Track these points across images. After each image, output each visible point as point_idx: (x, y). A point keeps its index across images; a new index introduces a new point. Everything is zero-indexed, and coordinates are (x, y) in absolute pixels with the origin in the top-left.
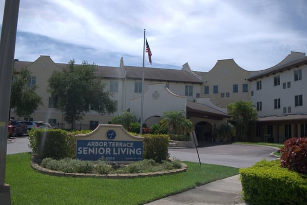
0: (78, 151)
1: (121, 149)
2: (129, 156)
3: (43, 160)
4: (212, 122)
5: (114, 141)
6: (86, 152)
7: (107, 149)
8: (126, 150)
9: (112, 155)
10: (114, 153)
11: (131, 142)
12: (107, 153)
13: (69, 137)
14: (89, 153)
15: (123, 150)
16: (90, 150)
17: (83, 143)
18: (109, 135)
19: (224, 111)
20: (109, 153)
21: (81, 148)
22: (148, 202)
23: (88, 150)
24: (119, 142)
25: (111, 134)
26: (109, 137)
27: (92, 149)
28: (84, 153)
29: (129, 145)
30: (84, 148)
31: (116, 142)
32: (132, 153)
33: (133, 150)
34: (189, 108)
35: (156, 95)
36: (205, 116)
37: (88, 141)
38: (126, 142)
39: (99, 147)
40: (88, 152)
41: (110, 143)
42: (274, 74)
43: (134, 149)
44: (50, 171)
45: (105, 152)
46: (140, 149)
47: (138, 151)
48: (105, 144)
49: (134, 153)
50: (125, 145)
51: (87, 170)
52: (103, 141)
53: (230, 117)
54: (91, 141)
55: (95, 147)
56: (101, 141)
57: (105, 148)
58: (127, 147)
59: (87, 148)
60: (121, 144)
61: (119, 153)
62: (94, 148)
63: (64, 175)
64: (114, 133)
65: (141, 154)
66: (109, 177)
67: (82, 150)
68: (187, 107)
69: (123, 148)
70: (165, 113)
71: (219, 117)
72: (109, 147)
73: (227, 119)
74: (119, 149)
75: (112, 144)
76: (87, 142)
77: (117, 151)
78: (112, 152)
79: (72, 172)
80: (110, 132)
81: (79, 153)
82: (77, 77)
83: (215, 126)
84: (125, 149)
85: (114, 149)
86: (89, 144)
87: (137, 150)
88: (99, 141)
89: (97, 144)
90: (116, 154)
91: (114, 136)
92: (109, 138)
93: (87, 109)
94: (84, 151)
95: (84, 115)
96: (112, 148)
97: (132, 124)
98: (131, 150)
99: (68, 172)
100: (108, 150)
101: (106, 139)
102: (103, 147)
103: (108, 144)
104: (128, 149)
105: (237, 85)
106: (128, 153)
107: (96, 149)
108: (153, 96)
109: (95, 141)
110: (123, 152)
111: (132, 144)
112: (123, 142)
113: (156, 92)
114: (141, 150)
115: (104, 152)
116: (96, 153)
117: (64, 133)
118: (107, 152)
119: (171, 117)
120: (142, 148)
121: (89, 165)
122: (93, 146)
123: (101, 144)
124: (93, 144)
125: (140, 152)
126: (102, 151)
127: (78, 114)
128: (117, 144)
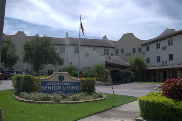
0: (41, 88)
2: (72, 90)
3: (21, 94)
4: (120, 70)
6: (46, 88)
7: (59, 86)
9: (62, 90)
10: (63, 89)
11: (73, 82)
12: (59, 89)
13: (36, 80)
14: (48, 89)
16: (49, 87)
17: (44, 83)
18: (60, 78)
19: (128, 64)
20: (60, 89)
21: (43, 86)
22: (84, 118)
23: (47, 87)
24: (66, 82)
25: (61, 78)
26: (60, 79)
27: (50, 87)
30: (45, 86)
31: (64, 82)
32: (73, 89)
34: (107, 62)
35: (87, 55)
36: (117, 67)
37: (47, 82)
38: (70, 82)
39: (54, 86)
40: (47, 88)
41: (61, 83)
42: (157, 41)
43: (75, 87)
44: (25, 100)
46: (78, 86)
47: (77, 87)
48: (58, 84)
49: (75, 89)
50: (69, 84)
51: (47, 99)
52: (57, 82)
53: (131, 67)
54: (49, 82)
55: (52, 86)
57: (58, 86)
58: (71, 86)
59: (47, 86)
60: (67, 84)
61: (66, 89)
62: (51, 86)
63: (34, 102)
64: (63, 77)
65: (79, 89)
66: (60, 103)
67: (44, 87)
69: (69, 86)
71: (125, 67)
72: (60, 86)
73: (129, 68)
74: (66, 87)
75: (61, 84)
77: (64, 88)
78: (62, 88)
79: (38, 101)
80: (60, 76)
81: (42, 89)
82: (40, 44)
83: (122, 72)
84: (70, 86)
85: (63, 87)
86: (48, 84)
88: (54, 82)
89: (53, 84)
90: (64, 89)
91: (63, 79)
92: (60, 80)
93: (46, 63)
94: (45, 88)
95: (44, 66)
96: (62, 86)
97: (73, 72)
98: (73, 87)
99: (36, 101)
100: (60, 87)
101: (59, 81)
102: (56, 85)
103: (59, 84)
104: (71, 87)
105: (135, 48)
106: (71, 89)
107: (53, 87)
108: (85, 55)
109: (52, 82)
110: (68, 88)
111: (73, 84)
112: (68, 82)
113: (87, 53)
114: (79, 87)
116: (52, 89)
117: (33, 78)
118: (59, 88)
119: (96, 67)
121: (48, 96)
122: (50, 85)
123: (55, 84)
124: (50, 84)
125: (79, 88)
126: (56, 88)
127: (41, 66)
128: (65, 84)
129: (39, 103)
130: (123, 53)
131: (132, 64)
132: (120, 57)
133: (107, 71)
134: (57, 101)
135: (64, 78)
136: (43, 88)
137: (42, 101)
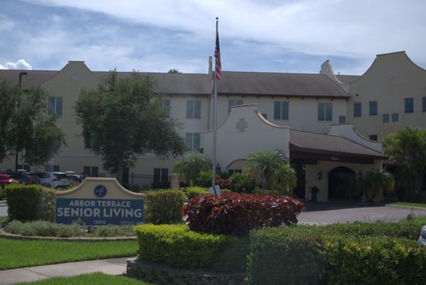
0: (57, 213)
1: (115, 210)
2: (125, 219)
5: (104, 200)
7: (95, 210)
8: (121, 211)
9: (102, 218)
10: (105, 215)
11: (126, 200)
12: (95, 216)
13: (49, 195)
14: (72, 215)
15: (117, 211)
16: (73, 211)
17: (63, 202)
18: (97, 191)
19: (376, 148)
20: (98, 216)
21: (62, 209)
23: (70, 210)
24: (111, 200)
25: (100, 191)
26: (97, 194)
27: (76, 210)
28: (66, 215)
29: (124, 204)
30: (66, 209)
31: (106, 200)
32: (128, 215)
33: (130, 211)
34: (293, 145)
35: (242, 126)
36: (333, 159)
37: (71, 199)
38: (121, 201)
39: (84, 207)
40: (70, 213)
41: (99, 202)
43: (132, 210)
45: (93, 214)
46: (139, 210)
47: (138, 212)
48: (93, 204)
49: (131, 214)
50: (119, 204)
52: (90, 200)
53: (387, 158)
54: (74, 200)
55: (80, 207)
56: (88, 200)
57: (93, 208)
58: (122, 208)
59: (69, 209)
60: (114, 204)
61: (111, 216)
62: (78, 209)
64: (105, 189)
65: (141, 216)
67: (63, 211)
70: (251, 155)
71: (368, 159)
72: (98, 208)
73: (382, 161)
74: (111, 210)
75: (101, 203)
76: (69, 200)
77: (108, 213)
78: (101, 213)
80: (99, 187)
81: (59, 215)
82: (117, 99)
83: (361, 174)
84: (119, 210)
85: (105, 210)
86: (72, 204)
87: (136, 211)
88: (85, 200)
89: (82, 203)
90: (108, 216)
91: (104, 193)
92: (98, 196)
94: (66, 212)
96: (102, 208)
97: (202, 173)
98: (127, 212)
99: (25, 235)
100: (97, 211)
101: (94, 197)
102: (90, 207)
103: (97, 204)
104: (123, 210)
105: (412, 99)
106: (123, 216)
107: (81, 209)
108: (237, 128)
109: (79, 200)
110: (117, 214)
111: (128, 203)
112: (117, 201)
113: (242, 120)
114: (142, 212)
115: (91, 214)
117: (41, 190)
118: (95, 213)
120: (142, 208)
121: (52, 227)
122: (77, 207)
123: (88, 203)
124: (77, 203)
125: (140, 214)
126: (88, 212)
127: (126, 158)
128: (109, 204)
129: (30, 239)
130: (376, 114)
131: (390, 148)
132: (354, 129)
133: (287, 171)
134: (64, 237)
135: (106, 191)
136: (60, 213)
137: (39, 235)
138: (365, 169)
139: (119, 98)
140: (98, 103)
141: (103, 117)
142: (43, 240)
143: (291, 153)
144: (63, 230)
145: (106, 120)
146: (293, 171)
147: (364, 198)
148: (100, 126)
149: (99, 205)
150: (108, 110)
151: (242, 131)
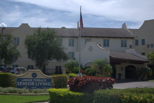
0: (17, 84)
1: (40, 83)
4: (136, 65)
5: (36, 79)
6: (21, 84)
7: (32, 82)
9: (35, 86)
10: (36, 85)
11: (45, 79)
12: (32, 85)
14: (23, 85)
15: (41, 83)
16: (23, 83)
17: (20, 80)
18: (33, 75)
20: (34, 85)
21: (19, 82)
23: (22, 83)
24: (38, 79)
25: (34, 75)
26: (33, 76)
27: (24, 83)
28: (20, 85)
29: (44, 80)
30: (20, 82)
31: (37, 79)
32: (45, 85)
33: (46, 83)
35: (91, 49)
36: (127, 62)
38: (42, 79)
39: (28, 82)
40: (22, 84)
41: (34, 79)
43: (47, 83)
46: (50, 83)
47: (49, 84)
48: (31, 80)
49: (47, 84)
52: (30, 79)
53: (149, 62)
54: (24, 79)
55: (26, 82)
57: (31, 82)
58: (43, 82)
59: (22, 82)
60: (40, 80)
61: (39, 85)
62: (25, 82)
64: (36, 74)
65: (50, 85)
67: (19, 83)
68: (110, 57)
69: (41, 82)
70: (94, 61)
71: (141, 63)
72: (33, 82)
73: (147, 63)
74: (39, 83)
75: (35, 80)
76: (22, 79)
77: (37, 84)
78: (35, 84)
79: (6, 93)
80: (34, 74)
81: (18, 85)
83: (138, 68)
84: (42, 83)
85: (36, 83)
86: (23, 80)
88: (28, 79)
89: (27, 80)
90: (37, 85)
91: (36, 76)
94: (20, 83)
96: (35, 82)
97: (75, 68)
98: (45, 83)
99: (4, 93)
100: (33, 83)
101: (32, 78)
102: (30, 81)
103: (33, 80)
104: (43, 83)
106: (43, 85)
107: (27, 82)
108: (89, 50)
109: (26, 79)
110: (41, 84)
111: (45, 80)
112: (41, 79)
113: (91, 47)
114: (51, 83)
116: (27, 85)
117: (10, 75)
118: (32, 84)
119: (98, 63)
120: (51, 82)
121: (15, 89)
122: (25, 81)
123: (29, 80)
125: (50, 84)
126: (29, 84)
127: (45, 62)
128: (38, 80)
129: (6, 95)
130: (144, 44)
131: (150, 58)
132: (135, 50)
133: (109, 67)
134: (20, 93)
135: (37, 75)
136: (18, 84)
137: (10, 93)
138: (140, 66)
139: (42, 38)
140: (34, 40)
141: (36, 46)
142: (11, 95)
143: (110, 60)
144: (19, 91)
145: (36, 47)
146: (111, 67)
147: (140, 78)
148: (34, 49)
149: (34, 81)
150: (38, 43)
151: (91, 51)
